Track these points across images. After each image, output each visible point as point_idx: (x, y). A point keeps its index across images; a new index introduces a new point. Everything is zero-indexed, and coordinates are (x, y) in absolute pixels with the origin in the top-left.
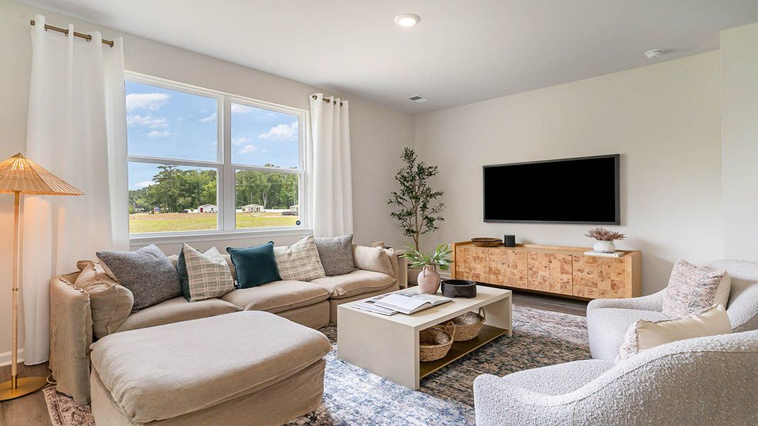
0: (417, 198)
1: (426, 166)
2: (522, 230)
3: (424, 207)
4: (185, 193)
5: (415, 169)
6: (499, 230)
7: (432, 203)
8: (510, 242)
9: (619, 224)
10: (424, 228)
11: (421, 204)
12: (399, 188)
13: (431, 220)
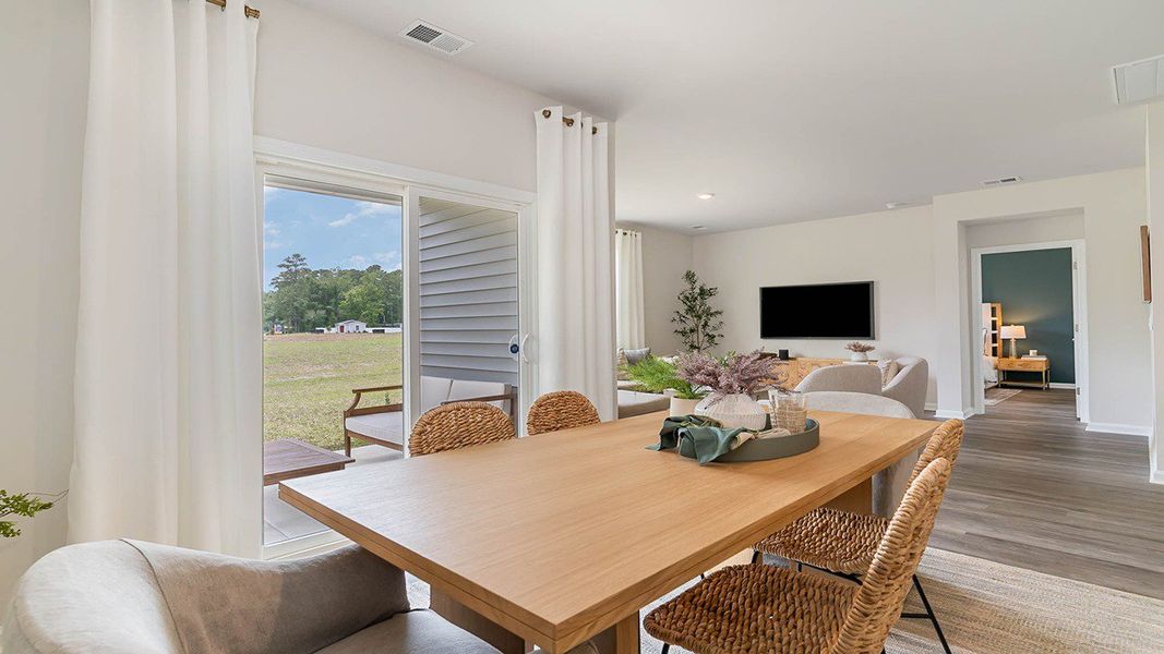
0: (699, 317)
1: (707, 288)
2: (794, 345)
3: (706, 324)
4: (316, 303)
5: (697, 291)
6: (775, 345)
7: (713, 321)
8: (784, 355)
9: (874, 339)
10: (705, 344)
11: (703, 323)
12: (683, 308)
13: (712, 337)
